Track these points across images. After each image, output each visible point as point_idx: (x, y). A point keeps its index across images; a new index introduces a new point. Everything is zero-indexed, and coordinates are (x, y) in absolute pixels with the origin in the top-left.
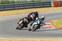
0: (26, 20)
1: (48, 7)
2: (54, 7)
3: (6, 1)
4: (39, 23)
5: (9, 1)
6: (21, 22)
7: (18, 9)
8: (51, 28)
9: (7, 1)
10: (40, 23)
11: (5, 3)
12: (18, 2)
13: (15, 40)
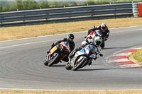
0: (65, 45)
1: (125, 16)
2: (139, 16)
3: (27, 2)
4: (87, 52)
5: (35, 2)
6: (55, 48)
7: (57, 21)
8: (132, 66)
9: (31, 2)
10: (91, 53)
11: (27, 6)
12: (57, 5)
13: (49, 92)
